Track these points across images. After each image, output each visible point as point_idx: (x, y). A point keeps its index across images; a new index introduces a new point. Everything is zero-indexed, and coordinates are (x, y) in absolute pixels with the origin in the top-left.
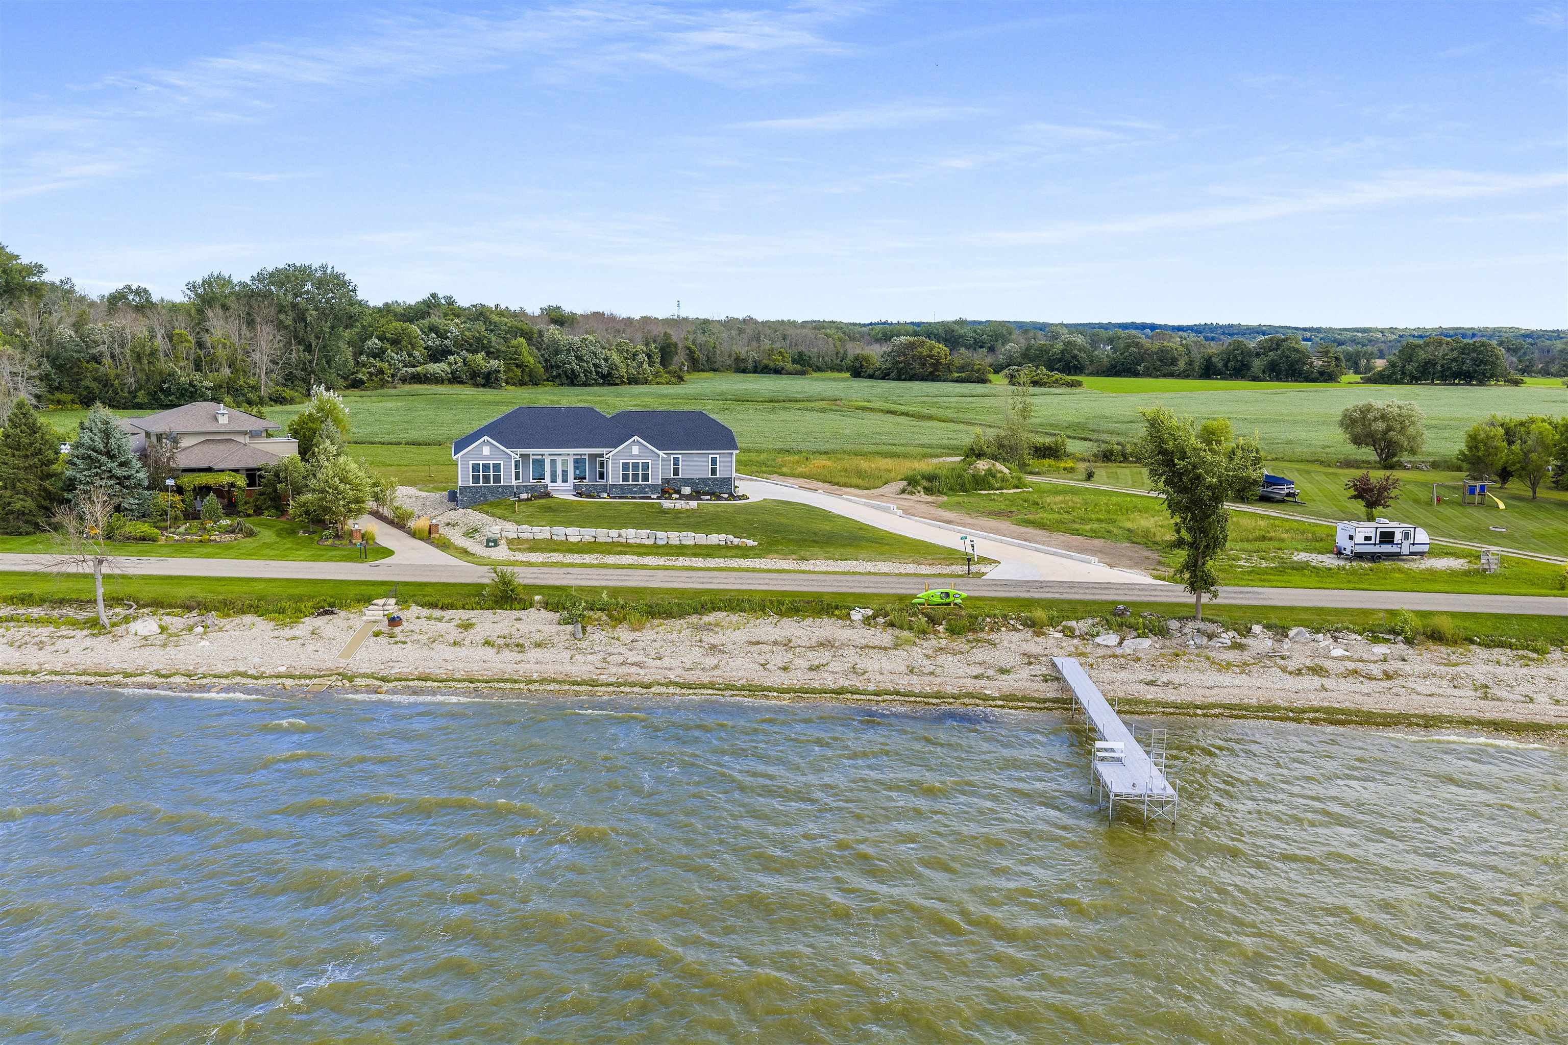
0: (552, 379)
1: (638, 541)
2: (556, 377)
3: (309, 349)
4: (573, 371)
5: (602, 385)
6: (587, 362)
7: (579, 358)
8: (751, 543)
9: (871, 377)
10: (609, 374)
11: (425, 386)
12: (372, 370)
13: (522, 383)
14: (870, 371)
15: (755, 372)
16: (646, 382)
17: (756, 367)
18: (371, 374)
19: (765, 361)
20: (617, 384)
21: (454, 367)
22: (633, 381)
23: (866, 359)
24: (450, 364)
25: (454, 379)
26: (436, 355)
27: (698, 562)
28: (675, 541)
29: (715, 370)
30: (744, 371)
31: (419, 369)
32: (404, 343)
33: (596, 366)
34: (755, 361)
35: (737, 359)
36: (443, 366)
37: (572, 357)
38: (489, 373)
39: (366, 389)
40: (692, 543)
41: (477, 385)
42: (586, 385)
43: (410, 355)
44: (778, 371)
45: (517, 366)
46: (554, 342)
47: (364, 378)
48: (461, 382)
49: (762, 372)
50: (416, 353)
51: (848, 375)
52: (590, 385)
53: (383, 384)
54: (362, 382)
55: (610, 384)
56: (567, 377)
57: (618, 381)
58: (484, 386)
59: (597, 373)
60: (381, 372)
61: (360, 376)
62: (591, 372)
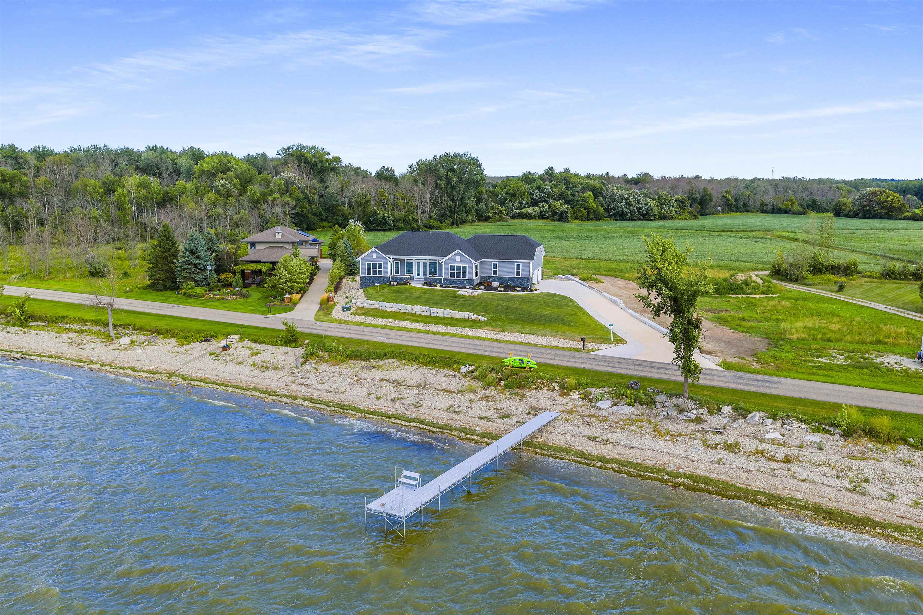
0: (610, 217)
1: (421, 313)
2: (612, 215)
3: (453, 200)
4: (623, 211)
5: (642, 220)
6: (633, 206)
7: (629, 204)
8: (483, 319)
9: (846, 216)
10: (647, 214)
11: (524, 220)
12: (496, 211)
13: (588, 219)
14: (846, 212)
15: (773, 212)
16: (672, 218)
17: (773, 209)
18: (495, 213)
19: (780, 205)
20: (651, 220)
21: (542, 209)
22: (663, 218)
23: (844, 204)
24: (540, 208)
25: (542, 216)
26: (534, 203)
27: (441, 328)
28: (441, 315)
29: (748, 211)
30: (766, 212)
31: (522, 210)
32: (517, 195)
33: (638, 208)
34: (773, 205)
35: (762, 204)
36: (536, 209)
37: (623, 203)
38: (562, 213)
39: (491, 222)
40: (449, 316)
41: (554, 220)
42: (631, 220)
43: (520, 203)
44: (786, 212)
45: (585, 209)
46: (613, 194)
47: (491, 216)
48: (546, 218)
49: (777, 213)
50: (524, 202)
51: (832, 214)
52: (634, 220)
53: (501, 219)
54: (490, 218)
55: (647, 220)
56: (620, 216)
57: (652, 218)
58: (559, 220)
59: (639, 213)
60: (501, 212)
61: (489, 214)
62: (635, 213)
